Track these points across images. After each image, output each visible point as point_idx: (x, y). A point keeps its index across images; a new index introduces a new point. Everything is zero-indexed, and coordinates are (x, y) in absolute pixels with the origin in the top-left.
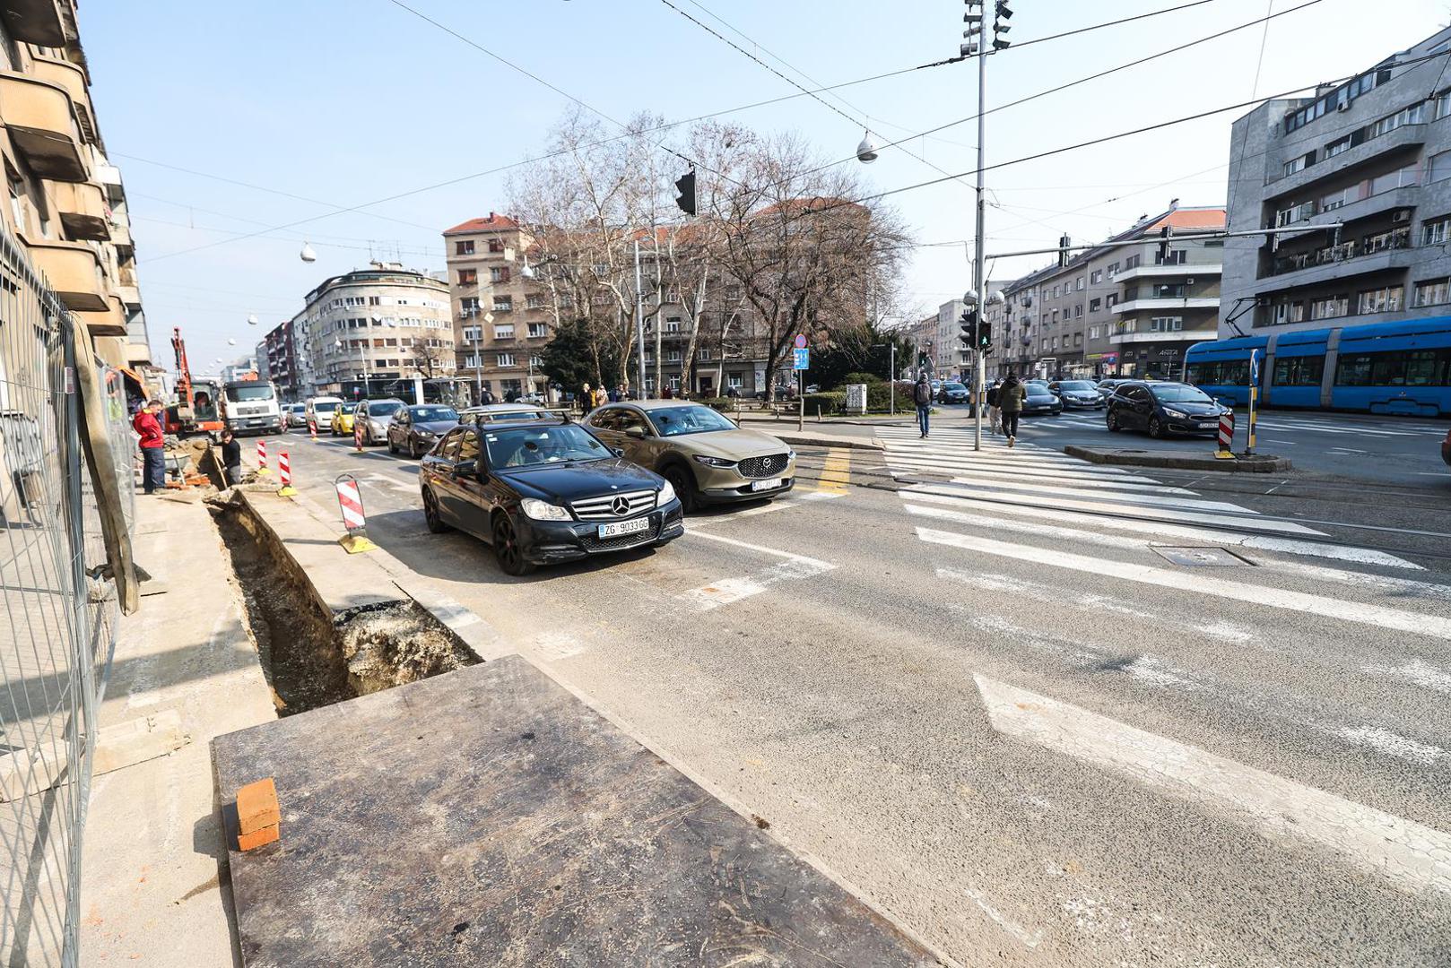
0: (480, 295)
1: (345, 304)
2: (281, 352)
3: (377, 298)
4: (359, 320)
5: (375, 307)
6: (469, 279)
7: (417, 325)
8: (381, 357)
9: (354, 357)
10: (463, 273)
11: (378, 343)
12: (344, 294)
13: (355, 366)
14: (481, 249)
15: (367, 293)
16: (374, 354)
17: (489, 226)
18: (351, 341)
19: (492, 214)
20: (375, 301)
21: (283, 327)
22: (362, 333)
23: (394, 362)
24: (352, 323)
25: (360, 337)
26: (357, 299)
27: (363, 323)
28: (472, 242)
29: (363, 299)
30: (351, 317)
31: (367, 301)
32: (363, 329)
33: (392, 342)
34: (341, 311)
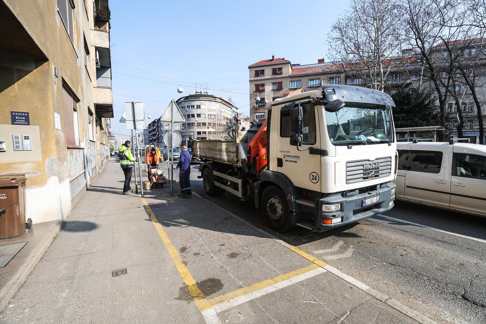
0: (266, 97)
1: (186, 108)
2: (154, 130)
3: (200, 106)
4: (192, 115)
5: (198, 110)
6: (261, 89)
7: (214, 117)
8: (199, 130)
9: (188, 131)
10: (257, 86)
11: (199, 124)
12: (186, 104)
13: (188, 134)
14: (268, 73)
15: (196, 103)
16: (196, 129)
17: (273, 63)
18: (188, 124)
19: (273, 57)
20: (199, 107)
21: (156, 121)
22: (192, 120)
23: (205, 133)
24: (189, 116)
25: (191, 122)
26: (191, 106)
27: (193, 116)
28: (263, 70)
29: (194, 106)
30: (188, 113)
31: (195, 107)
32: (193, 119)
33: (204, 124)
34: (185, 111)
